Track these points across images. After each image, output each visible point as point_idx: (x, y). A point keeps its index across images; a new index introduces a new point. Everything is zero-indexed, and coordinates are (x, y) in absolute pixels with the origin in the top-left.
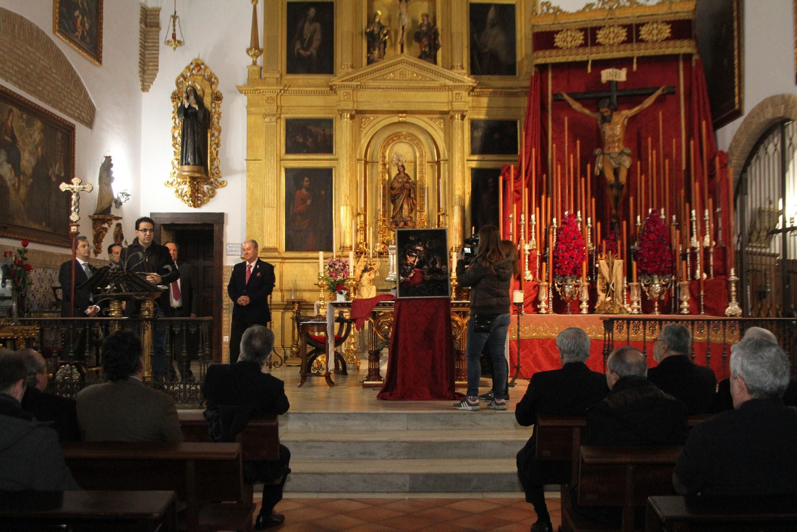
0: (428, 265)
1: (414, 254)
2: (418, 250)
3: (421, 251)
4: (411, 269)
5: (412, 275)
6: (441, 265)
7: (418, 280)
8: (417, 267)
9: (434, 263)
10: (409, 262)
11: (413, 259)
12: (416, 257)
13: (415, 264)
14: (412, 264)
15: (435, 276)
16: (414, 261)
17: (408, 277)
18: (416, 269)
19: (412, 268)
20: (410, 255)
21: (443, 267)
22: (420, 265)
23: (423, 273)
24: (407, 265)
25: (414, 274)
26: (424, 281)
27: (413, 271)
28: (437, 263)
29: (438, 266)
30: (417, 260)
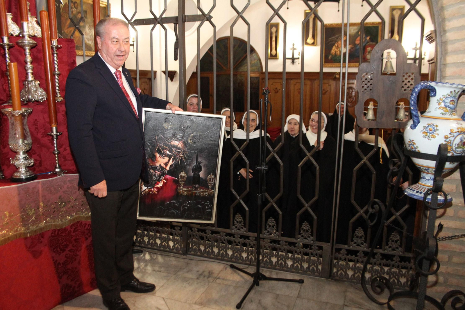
0: (187, 172)
1: (168, 152)
2: (174, 146)
3: (179, 149)
4: (160, 176)
5: (160, 184)
6: (208, 173)
7: (169, 193)
8: (170, 172)
9: (198, 169)
10: (158, 164)
11: (166, 160)
12: (170, 157)
13: (168, 168)
14: (163, 168)
15: (196, 189)
16: (166, 164)
17: (154, 187)
18: (168, 177)
19: (163, 174)
20: (159, 152)
21: (209, 177)
22: (175, 171)
23: (177, 182)
24: (155, 169)
25: (164, 183)
26: (178, 195)
27: (162, 178)
28: (201, 170)
29: (201, 174)
30: (171, 162)
